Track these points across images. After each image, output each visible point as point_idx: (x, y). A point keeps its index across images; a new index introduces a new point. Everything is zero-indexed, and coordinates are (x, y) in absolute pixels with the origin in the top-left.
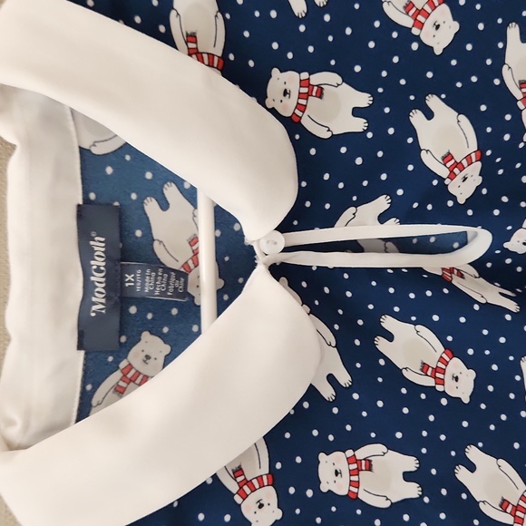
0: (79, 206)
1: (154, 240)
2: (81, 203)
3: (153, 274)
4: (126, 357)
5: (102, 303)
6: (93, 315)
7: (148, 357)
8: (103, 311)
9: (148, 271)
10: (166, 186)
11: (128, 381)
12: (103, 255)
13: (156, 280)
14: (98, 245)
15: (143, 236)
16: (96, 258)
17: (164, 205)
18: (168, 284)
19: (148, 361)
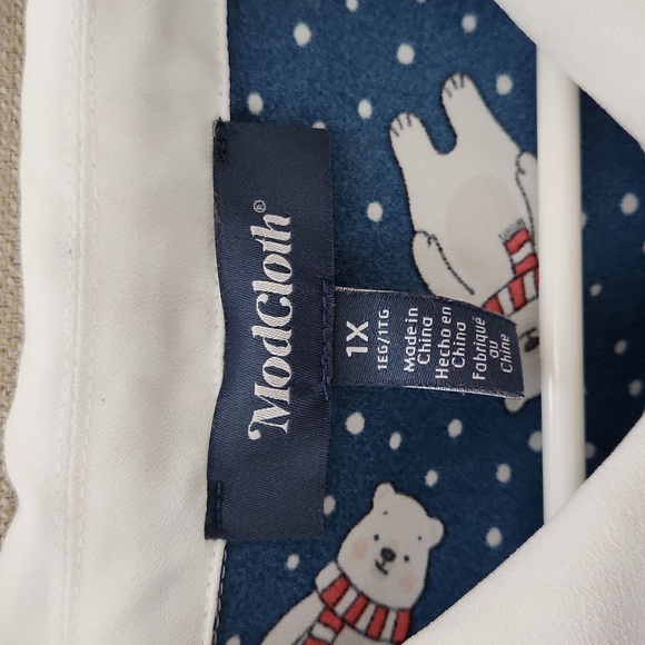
0: (220, 124)
1: (414, 233)
2: (226, 117)
3: (428, 321)
4: (334, 557)
5: (281, 403)
6: (254, 435)
7: (388, 555)
8: (285, 427)
9: (413, 312)
10: (449, 84)
11: (337, 623)
12: (286, 264)
13: (436, 339)
14: (274, 236)
15: (385, 220)
16: (268, 272)
17: (443, 138)
18: (470, 351)
19: (388, 566)
